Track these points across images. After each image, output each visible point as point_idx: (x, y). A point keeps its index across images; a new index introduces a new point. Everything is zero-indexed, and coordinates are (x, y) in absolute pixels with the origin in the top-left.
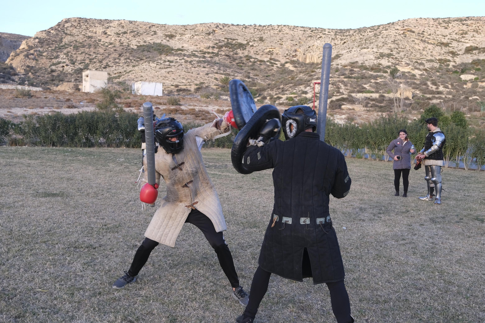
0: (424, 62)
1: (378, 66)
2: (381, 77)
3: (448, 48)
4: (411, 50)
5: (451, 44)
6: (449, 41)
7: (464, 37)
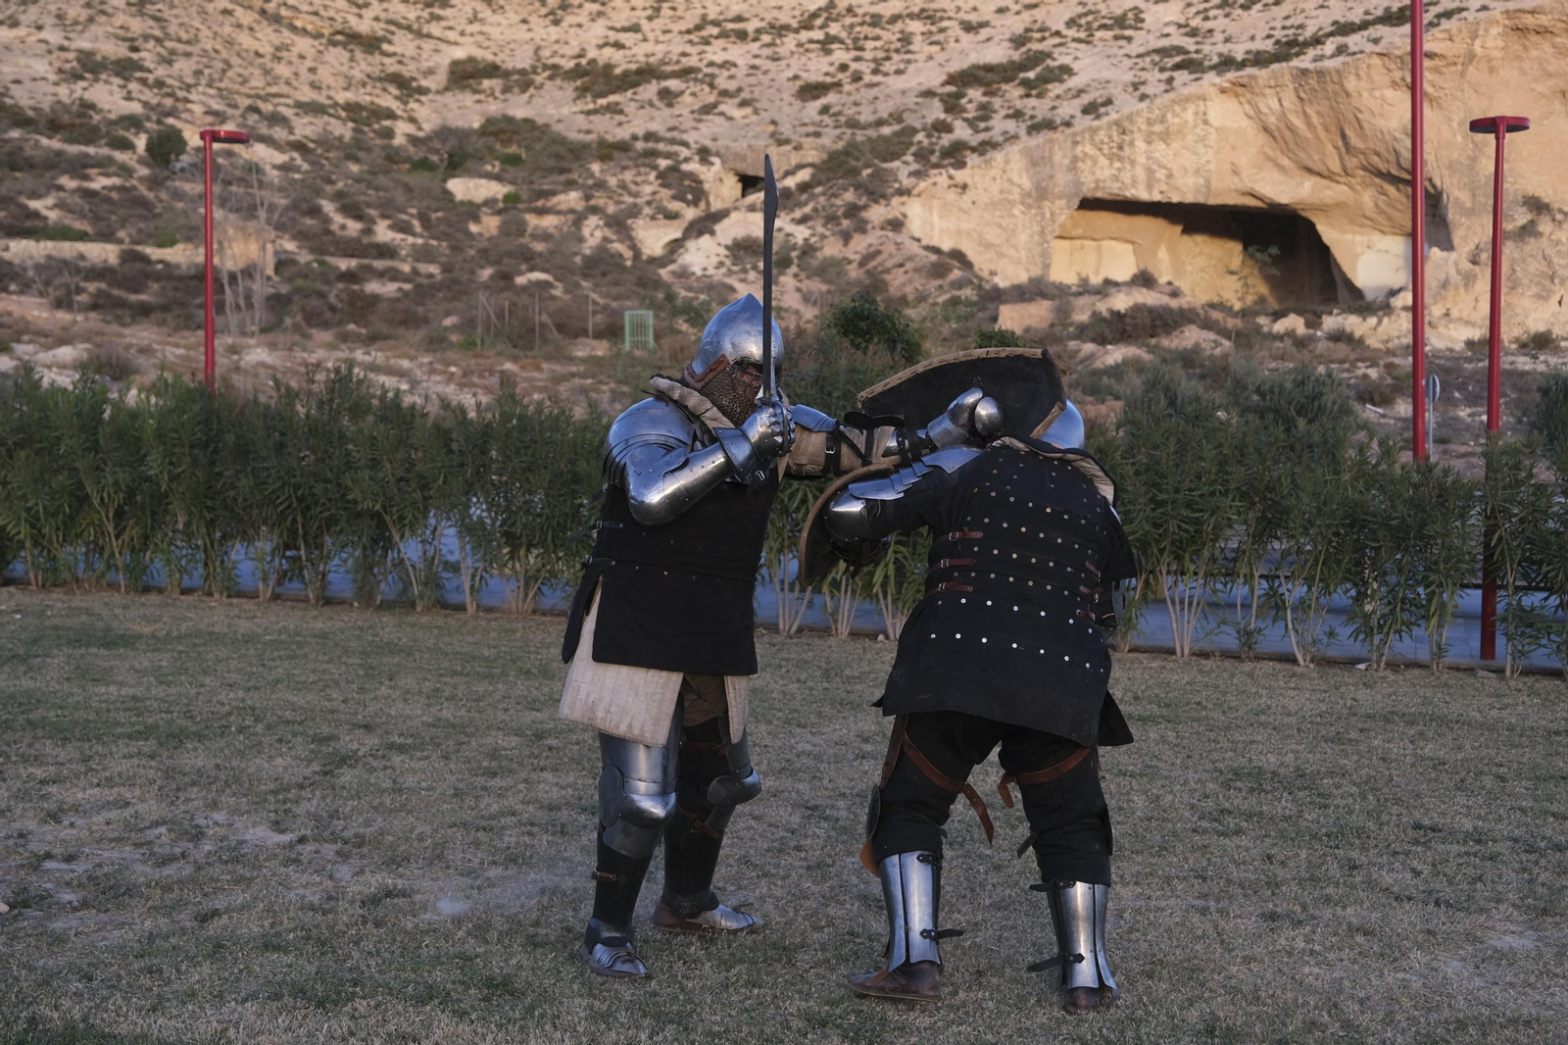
0: (288, 112)
1: (80, 115)
2: (104, 165)
3: (377, 58)
4: (224, 54)
5: (390, 42)
6: (379, 29)
7: (439, 18)
